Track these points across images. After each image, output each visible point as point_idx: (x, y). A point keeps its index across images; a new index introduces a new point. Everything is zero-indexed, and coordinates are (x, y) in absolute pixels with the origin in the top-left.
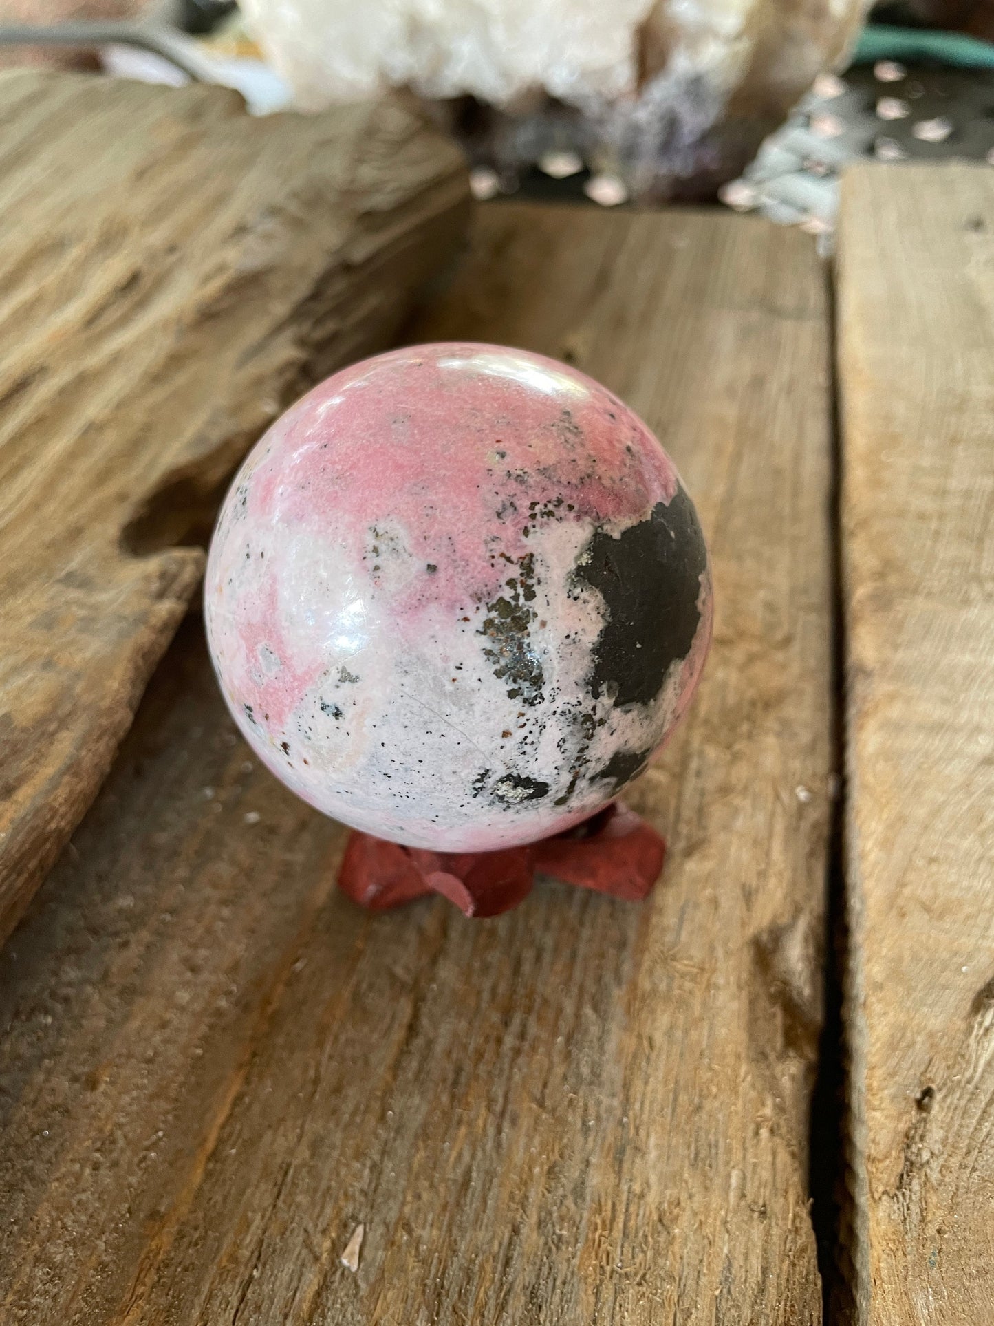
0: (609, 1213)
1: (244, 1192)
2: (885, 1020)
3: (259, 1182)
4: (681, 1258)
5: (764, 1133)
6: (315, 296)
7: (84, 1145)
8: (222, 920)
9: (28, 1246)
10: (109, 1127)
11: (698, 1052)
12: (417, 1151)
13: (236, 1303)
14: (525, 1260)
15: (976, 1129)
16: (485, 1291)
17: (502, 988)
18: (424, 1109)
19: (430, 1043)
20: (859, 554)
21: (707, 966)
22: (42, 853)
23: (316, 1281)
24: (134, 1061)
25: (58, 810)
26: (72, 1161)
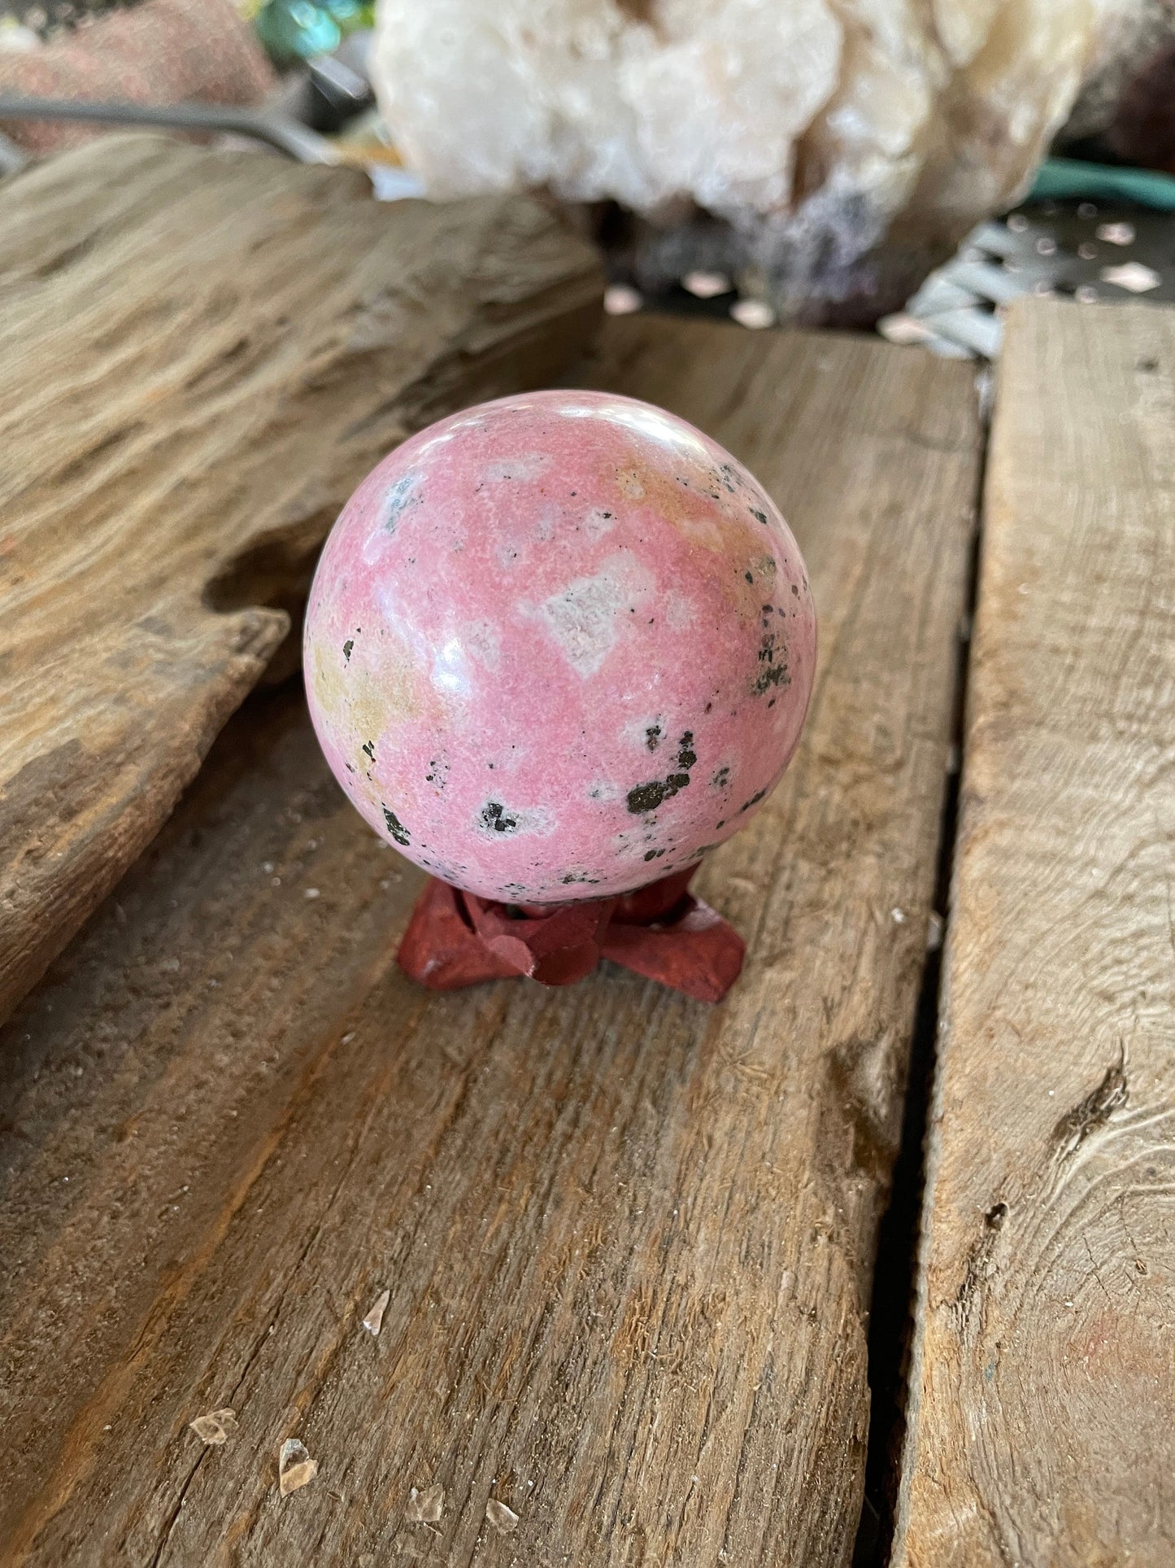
0: (649, 1300)
1: (268, 1249)
2: (961, 1136)
3: (284, 1241)
4: (721, 1350)
5: (822, 1240)
6: (428, 380)
7: (105, 1191)
8: (272, 990)
9: (34, 1288)
10: (132, 1178)
11: (760, 1154)
12: (454, 1223)
13: (247, 1358)
14: (556, 1337)
15: (1047, 1248)
16: (511, 1364)
17: (558, 1075)
18: (465, 1183)
19: (477, 1123)
20: (984, 684)
21: (778, 1073)
22: (97, 878)
23: (335, 1341)
24: (164, 1117)
25: (116, 839)
26: (91, 1208)
